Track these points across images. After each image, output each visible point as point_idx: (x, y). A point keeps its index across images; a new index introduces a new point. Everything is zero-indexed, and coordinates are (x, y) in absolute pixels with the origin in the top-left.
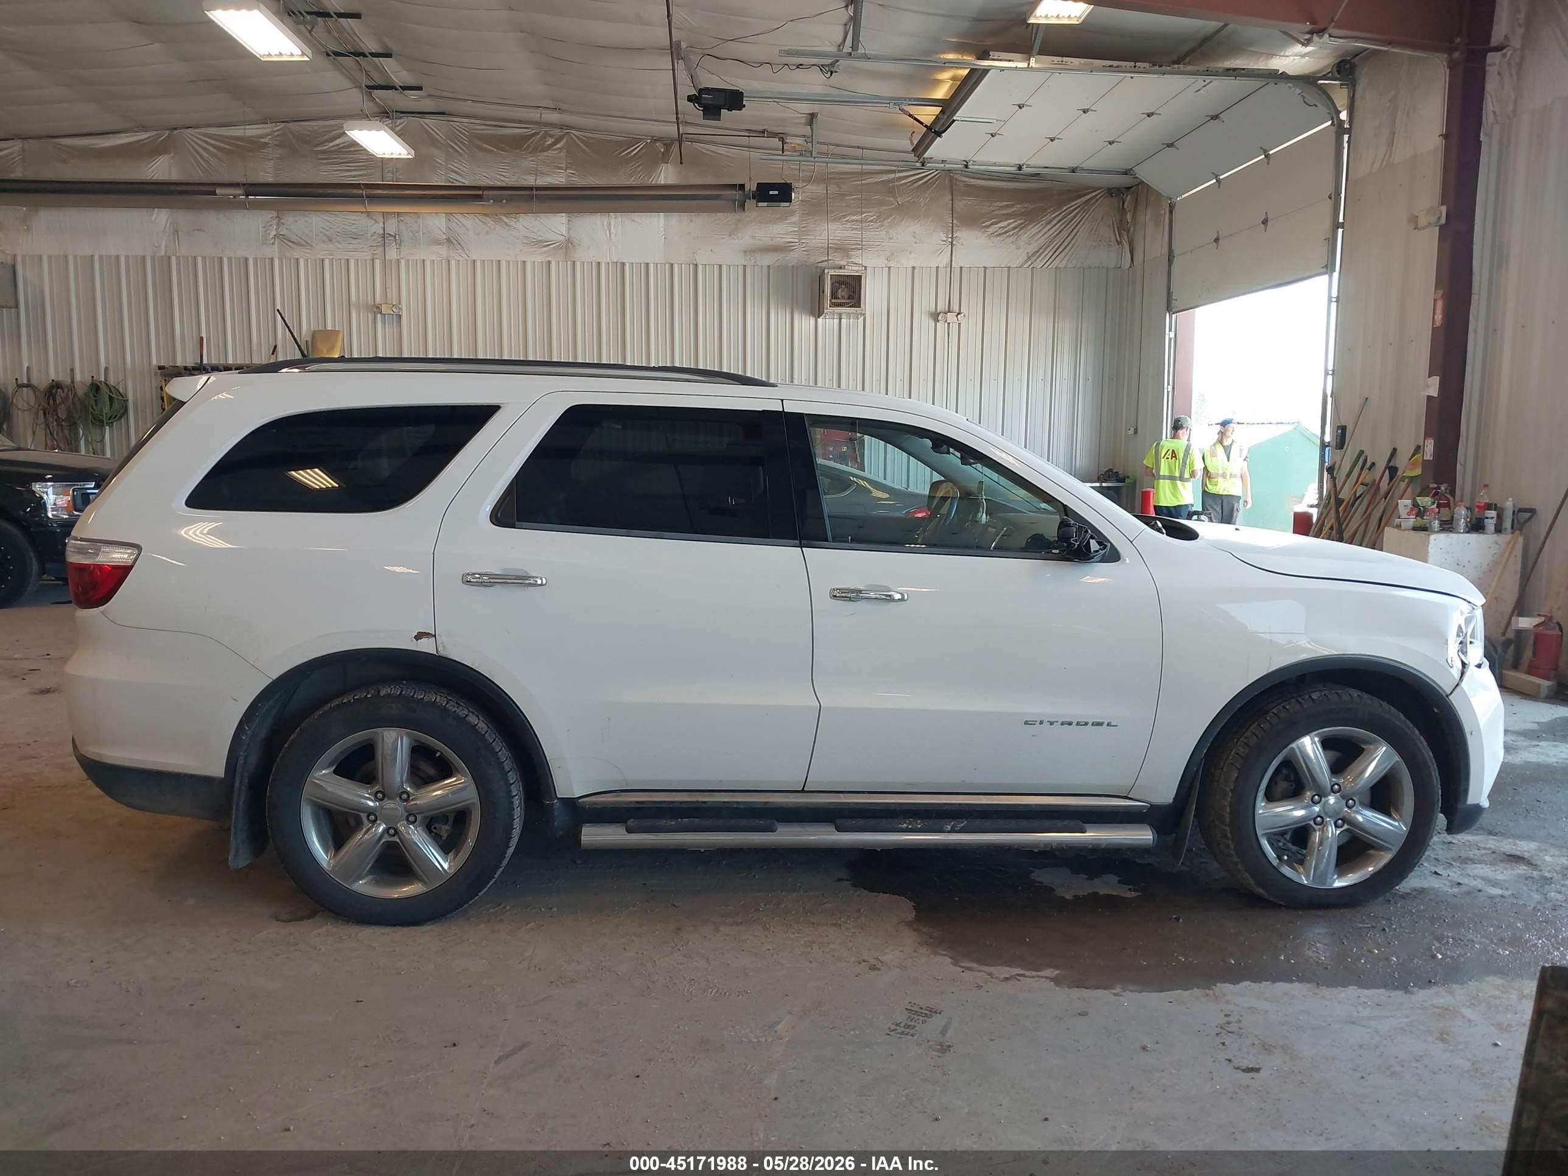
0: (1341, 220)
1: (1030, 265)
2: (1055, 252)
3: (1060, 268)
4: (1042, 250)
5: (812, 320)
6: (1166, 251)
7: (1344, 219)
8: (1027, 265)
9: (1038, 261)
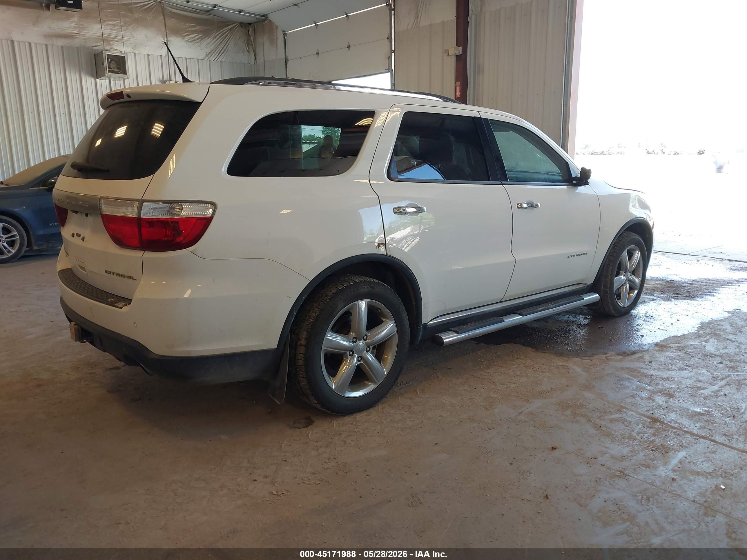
0: (393, 49)
1: (208, 59)
2: (219, 53)
3: (223, 62)
4: (213, 52)
5: (93, 80)
6: (284, 56)
7: (394, 49)
8: (206, 59)
9: (212, 57)
